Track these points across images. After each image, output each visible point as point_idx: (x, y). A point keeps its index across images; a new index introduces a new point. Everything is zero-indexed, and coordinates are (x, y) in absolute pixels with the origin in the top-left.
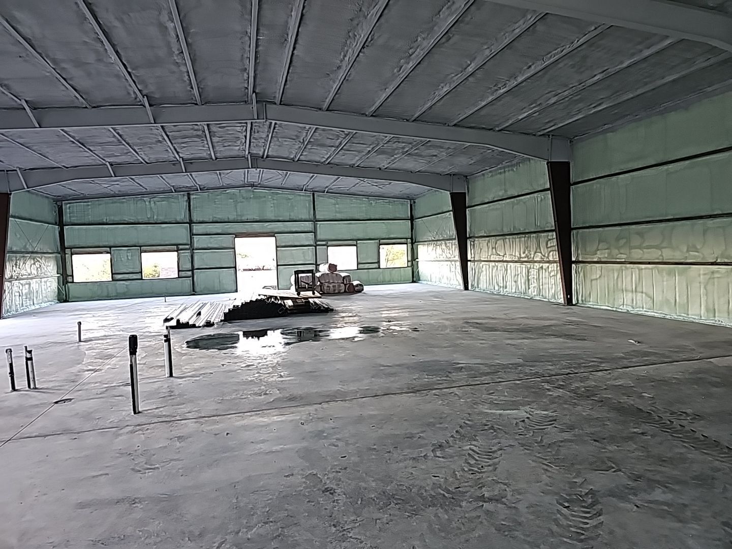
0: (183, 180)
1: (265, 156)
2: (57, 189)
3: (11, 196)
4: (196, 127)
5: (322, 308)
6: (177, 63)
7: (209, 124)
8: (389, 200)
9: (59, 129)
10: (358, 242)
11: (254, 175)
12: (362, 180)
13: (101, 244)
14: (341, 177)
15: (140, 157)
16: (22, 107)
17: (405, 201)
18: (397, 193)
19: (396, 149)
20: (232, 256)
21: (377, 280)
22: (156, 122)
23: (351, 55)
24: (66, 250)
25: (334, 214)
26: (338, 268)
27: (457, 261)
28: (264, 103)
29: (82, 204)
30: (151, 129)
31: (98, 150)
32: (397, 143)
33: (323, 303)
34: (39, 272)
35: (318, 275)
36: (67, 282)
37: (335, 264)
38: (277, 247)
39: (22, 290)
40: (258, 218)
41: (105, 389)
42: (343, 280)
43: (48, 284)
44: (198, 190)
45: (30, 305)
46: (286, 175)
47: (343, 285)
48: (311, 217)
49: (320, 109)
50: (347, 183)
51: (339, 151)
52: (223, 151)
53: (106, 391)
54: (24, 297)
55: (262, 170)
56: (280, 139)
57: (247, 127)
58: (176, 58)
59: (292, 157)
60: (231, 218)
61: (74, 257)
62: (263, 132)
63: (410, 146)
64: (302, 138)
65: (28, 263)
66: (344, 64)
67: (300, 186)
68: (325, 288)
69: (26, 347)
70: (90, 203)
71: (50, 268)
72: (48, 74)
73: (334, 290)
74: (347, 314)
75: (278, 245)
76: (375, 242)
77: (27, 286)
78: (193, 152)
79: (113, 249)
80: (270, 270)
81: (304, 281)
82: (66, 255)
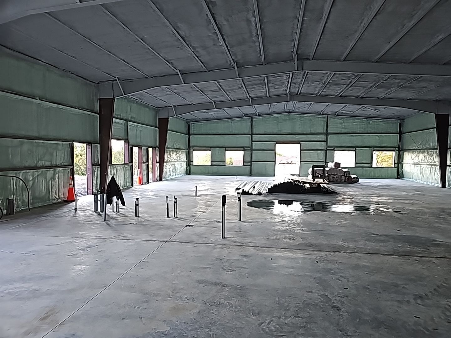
0: (249, 110)
1: (299, 94)
2: (188, 116)
3: (169, 120)
4: (260, 78)
5: (329, 191)
6: (254, 41)
7: (268, 76)
8: (383, 120)
9: (192, 84)
10: (357, 148)
11: (290, 105)
12: (363, 107)
13: (207, 145)
14: (349, 105)
15: (229, 97)
16: (177, 74)
17: (395, 121)
18: (390, 115)
19: (392, 84)
20: (274, 155)
21: (369, 175)
22: (240, 77)
23: (366, 21)
24: (191, 148)
25: (341, 130)
26: (341, 166)
27: (437, 165)
28: (302, 60)
29: (199, 124)
30: (237, 81)
31: (209, 94)
32: (394, 80)
33: (329, 188)
34: (179, 159)
35: (327, 169)
36: (191, 165)
37: (340, 163)
38: (301, 150)
39: (171, 168)
40: (290, 132)
41: (208, 223)
42: (344, 174)
43: (182, 165)
44: (257, 115)
45: (174, 175)
46: (310, 105)
47: (344, 177)
48: (324, 131)
49: (339, 61)
50: (352, 109)
51: (349, 87)
52: (274, 91)
53: (209, 223)
54: (172, 171)
55: (296, 102)
56: (309, 82)
57: (290, 76)
58: (254, 38)
59: (316, 93)
60: (275, 131)
61: (194, 151)
62: (299, 78)
63: (405, 81)
64: (324, 81)
65: (175, 153)
66: (360, 28)
67: (319, 111)
68: (331, 178)
69: (174, 196)
70: (203, 123)
71: (183, 157)
72: (190, 55)
73: (338, 180)
74: (346, 196)
75: (302, 149)
76: (369, 149)
77: (173, 165)
78: (257, 93)
79: (212, 148)
80: (295, 164)
81: (317, 172)
82: (191, 151)
